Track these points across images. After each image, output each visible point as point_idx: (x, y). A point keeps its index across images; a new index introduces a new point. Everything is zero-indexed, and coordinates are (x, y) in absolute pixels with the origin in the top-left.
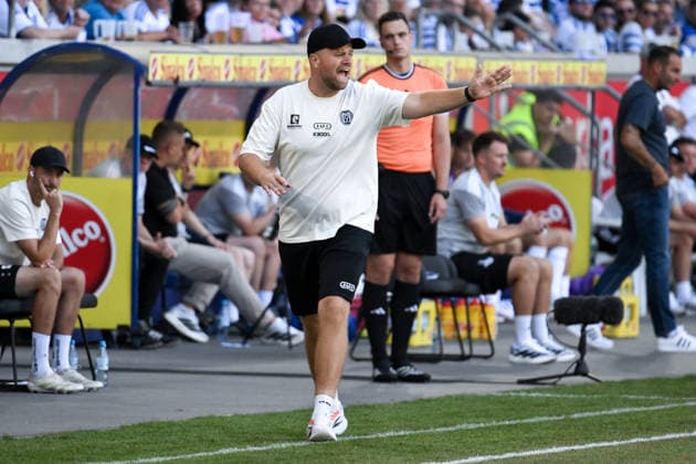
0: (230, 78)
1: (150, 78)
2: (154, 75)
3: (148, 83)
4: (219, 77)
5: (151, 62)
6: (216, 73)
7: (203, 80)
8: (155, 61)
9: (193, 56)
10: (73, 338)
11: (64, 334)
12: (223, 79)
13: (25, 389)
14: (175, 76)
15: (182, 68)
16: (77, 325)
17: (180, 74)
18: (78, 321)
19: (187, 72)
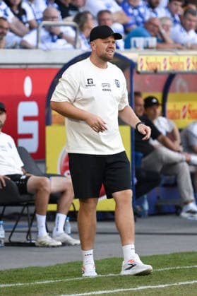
0: (191, 69)
1: (139, 69)
2: (142, 67)
3: (138, 73)
4: (183, 68)
5: (139, 61)
6: (181, 66)
7: (173, 70)
8: (142, 60)
9: (166, 57)
10: (68, 216)
11: (62, 213)
12: (185, 69)
13: (33, 245)
14: (155, 68)
15: (159, 63)
16: (72, 209)
17: (158, 67)
18: (72, 206)
19: (163, 65)
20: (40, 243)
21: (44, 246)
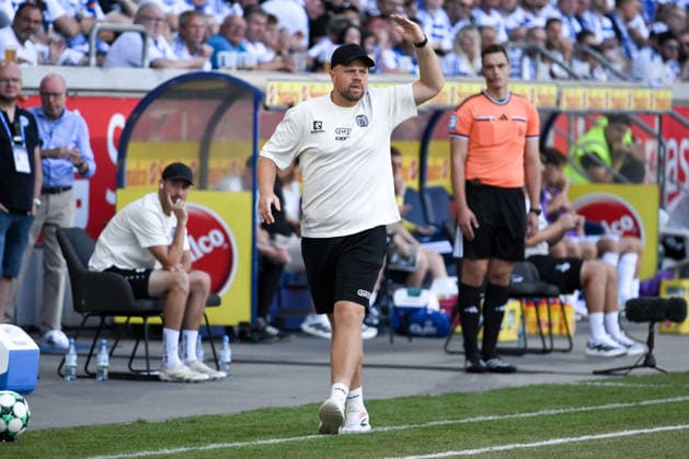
1: (268, 103)
2: (271, 100)
3: (266, 108)
5: (269, 89)
8: (272, 88)
9: (306, 84)
11: (191, 329)
14: (290, 101)
15: (297, 94)
17: (294, 99)
20: (172, 376)
21: (180, 380)
